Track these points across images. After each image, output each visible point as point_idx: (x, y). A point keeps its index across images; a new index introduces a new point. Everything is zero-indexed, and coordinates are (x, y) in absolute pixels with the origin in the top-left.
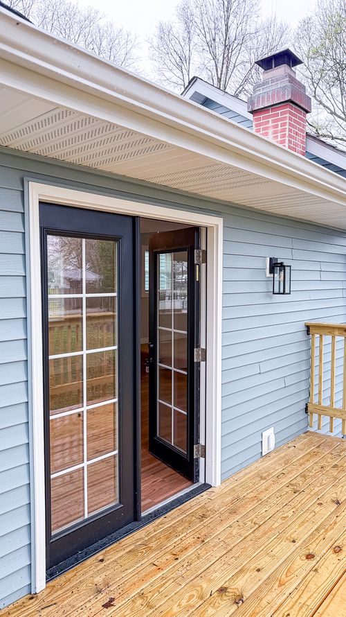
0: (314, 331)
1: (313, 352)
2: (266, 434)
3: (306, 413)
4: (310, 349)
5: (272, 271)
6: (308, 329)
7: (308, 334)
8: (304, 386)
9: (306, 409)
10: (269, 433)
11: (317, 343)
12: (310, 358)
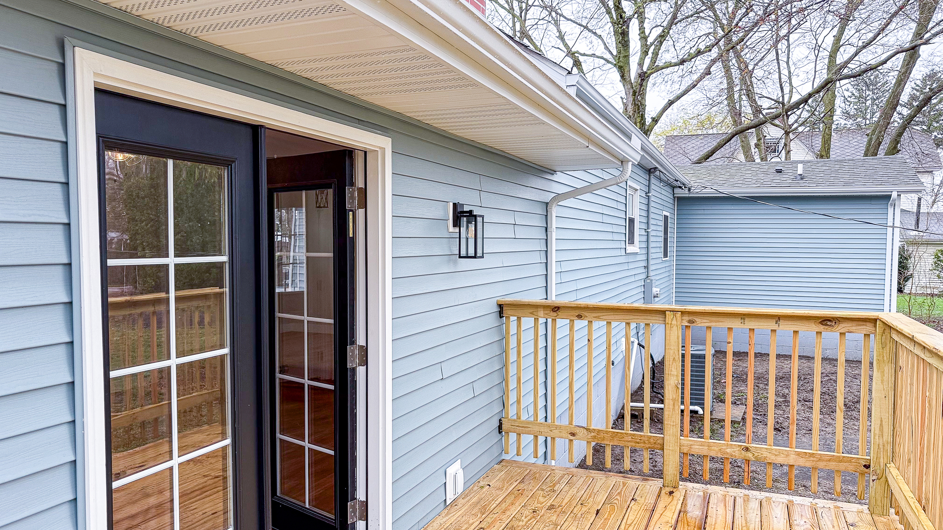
0: (509, 312)
1: (507, 343)
2: (451, 471)
3: (500, 432)
4: (503, 339)
5: (457, 223)
6: (501, 309)
7: (501, 317)
8: (496, 394)
9: (500, 427)
10: (455, 469)
11: (513, 330)
12: (505, 351)
